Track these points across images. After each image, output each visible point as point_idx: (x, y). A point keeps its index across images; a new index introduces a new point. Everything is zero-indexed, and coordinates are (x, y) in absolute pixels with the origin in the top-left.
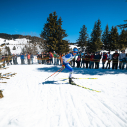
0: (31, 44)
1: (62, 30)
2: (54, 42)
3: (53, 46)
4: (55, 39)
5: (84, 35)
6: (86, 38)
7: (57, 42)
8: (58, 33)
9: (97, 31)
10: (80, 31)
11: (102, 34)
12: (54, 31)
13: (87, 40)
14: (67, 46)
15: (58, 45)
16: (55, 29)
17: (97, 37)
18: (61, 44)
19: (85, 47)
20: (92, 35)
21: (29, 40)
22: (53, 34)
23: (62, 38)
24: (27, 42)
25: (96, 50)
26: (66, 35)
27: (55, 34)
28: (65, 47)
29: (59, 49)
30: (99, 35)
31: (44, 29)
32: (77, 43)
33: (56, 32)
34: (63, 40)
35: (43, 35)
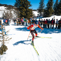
0: (8, 10)
1: (28, 2)
2: (23, 10)
3: (23, 13)
4: (24, 8)
5: (42, 5)
6: (43, 7)
7: (25, 10)
8: (26, 4)
9: (50, 2)
10: (40, 2)
11: (53, 4)
12: (23, 2)
13: (44, 8)
14: (31, 12)
15: (26, 12)
16: (24, 1)
17: (50, 6)
18: (27, 11)
19: (42, 13)
20: (47, 5)
21: (6, 8)
22: (22, 4)
23: (28, 7)
24: (5, 9)
25: (49, 15)
26: (31, 6)
27: (24, 5)
28: (30, 13)
29: (27, 14)
30: (52, 5)
31: (17, 1)
32: (38, 10)
33: (25, 3)
34: (29, 9)
35: (16, 5)
